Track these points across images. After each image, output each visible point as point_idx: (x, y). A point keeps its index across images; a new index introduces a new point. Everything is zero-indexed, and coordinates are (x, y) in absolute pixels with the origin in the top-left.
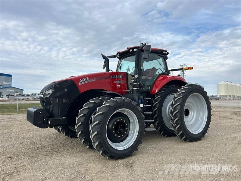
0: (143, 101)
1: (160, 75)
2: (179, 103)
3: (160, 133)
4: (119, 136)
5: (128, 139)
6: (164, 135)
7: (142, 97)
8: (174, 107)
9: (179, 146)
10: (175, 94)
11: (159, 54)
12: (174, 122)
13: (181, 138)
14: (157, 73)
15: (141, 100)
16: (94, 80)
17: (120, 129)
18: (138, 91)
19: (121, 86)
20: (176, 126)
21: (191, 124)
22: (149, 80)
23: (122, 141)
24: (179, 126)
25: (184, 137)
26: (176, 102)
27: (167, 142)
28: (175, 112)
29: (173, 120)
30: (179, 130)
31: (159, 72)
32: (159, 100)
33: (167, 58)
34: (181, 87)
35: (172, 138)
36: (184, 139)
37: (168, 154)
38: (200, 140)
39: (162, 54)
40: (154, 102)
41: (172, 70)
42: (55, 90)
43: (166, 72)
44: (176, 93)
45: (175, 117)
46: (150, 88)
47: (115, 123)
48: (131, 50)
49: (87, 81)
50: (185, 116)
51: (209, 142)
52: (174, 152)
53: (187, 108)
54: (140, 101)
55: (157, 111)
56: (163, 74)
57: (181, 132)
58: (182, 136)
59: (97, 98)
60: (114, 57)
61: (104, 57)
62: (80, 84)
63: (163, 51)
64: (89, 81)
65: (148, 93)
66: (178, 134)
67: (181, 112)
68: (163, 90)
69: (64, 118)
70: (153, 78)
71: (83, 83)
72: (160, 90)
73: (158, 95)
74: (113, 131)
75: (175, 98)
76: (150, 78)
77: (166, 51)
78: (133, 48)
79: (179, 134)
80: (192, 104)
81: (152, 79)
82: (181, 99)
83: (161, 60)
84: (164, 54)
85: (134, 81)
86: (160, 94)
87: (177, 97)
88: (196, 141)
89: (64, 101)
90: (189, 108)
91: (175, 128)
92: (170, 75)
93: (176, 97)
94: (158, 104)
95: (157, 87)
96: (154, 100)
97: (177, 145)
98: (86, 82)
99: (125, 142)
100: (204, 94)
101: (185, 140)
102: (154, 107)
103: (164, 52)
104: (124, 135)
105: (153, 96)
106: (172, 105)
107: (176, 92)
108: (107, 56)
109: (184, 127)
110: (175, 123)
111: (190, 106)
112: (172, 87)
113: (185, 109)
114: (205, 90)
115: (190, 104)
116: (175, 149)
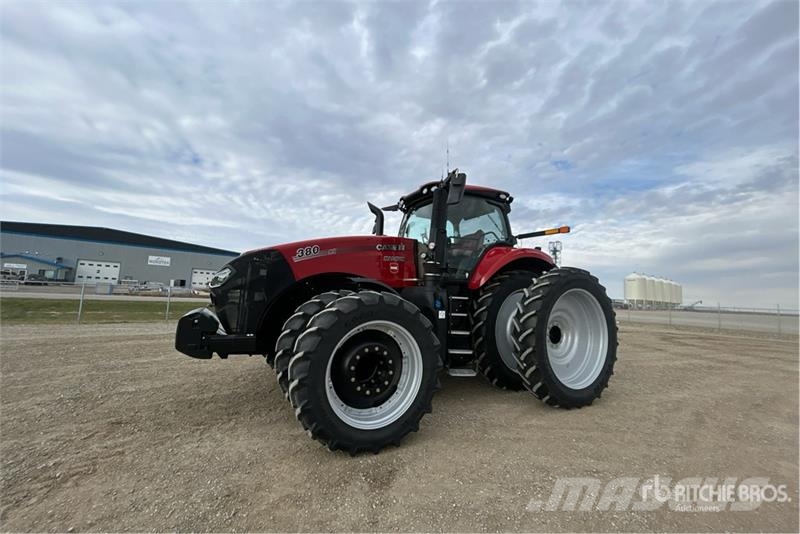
0: (445, 303)
1: (492, 246)
2: (533, 312)
3: (491, 381)
4: (368, 392)
5: (394, 399)
6: (500, 385)
7: (443, 295)
8: (522, 321)
9: (534, 422)
10: (525, 290)
11: (492, 201)
12: (522, 358)
13: (540, 398)
14: (486, 242)
15: (441, 301)
16: (333, 251)
17: (377, 373)
18: (435, 280)
19: (399, 268)
20: (526, 369)
21: (566, 362)
22: (467, 256)
23: (377, 404)
24: (534, 368)
25: (547, 397)
26: (527, 309)
27: (504, 406)
28: (525, 334)
29: (518, 353)
30: (534, 378)
31: (489, 240)
32: (489, 304)
33: (509, 211)
34: (542, 275)
35: (520, 393)
36: (547, 402)
37: (500, 444)
38: (589, 404)
39: (498, 201)
40: (475, 308)
41: (521, 237)
42: (235, 271)
43: (507, 239)
44: (527, 287)
45: (525, 344)
46: (467, 275)
47: (358, 357)
48: (425, 191)
49: (315, 253)
50: (549, 344)
51: (612, 413)
52: (519, 439)
53: (555, 324)
54: (438, 304)
55: (484, 329)
56: (499, 244)
57: (540, 384)
58: (541, 393)
59: (331, 292)
60: (394, 208)
61: (374, 209)
62: (296, 259)
63: (500, 193)
64: (320, 254)
65: (464, 287)
66: (531, 387)
67: (538, 334)
68: (499, 280)
69: (250, 337)
70: (476, 252)
71: (305, 257)
72: (491, 280)
73: (485, 292)
74: (350, 379)
75: (525, 298)
76: (468, 252)
77: (507, 195)
78: (429, 186)
79: (535, 388)
80: (570, 315)
81: (472, 254)
82: (540, 303)
83: (496, 215)
84: (504, 201)
85: (427, 256)
86: (492, 289)
87: (529, 298)
88: (579, 407)
89: (258, 297)
90: (562, 325)
91: (524, 372)
92: (515, 246)
93: (527, 295)
94: (486, 313)
95: (482, 274)
96: (478, 303)
97: (529, 416)
98: (313, 255)
99: (386, 406)
100: (599, 292)
101: (551, 403)
102: (477, 320)
103: (503, 196)
104: (383, 388)
105: (475, 293)
106: (518, 316)
107: (528, 284)
108: (380, 207)
109: (547, 371)
110: (525, 361)
111: (565, 320)
112: (521, 274)
113: (550, 326)
114: (600, 282)
115: (565, 315)
116: (522, 428)
